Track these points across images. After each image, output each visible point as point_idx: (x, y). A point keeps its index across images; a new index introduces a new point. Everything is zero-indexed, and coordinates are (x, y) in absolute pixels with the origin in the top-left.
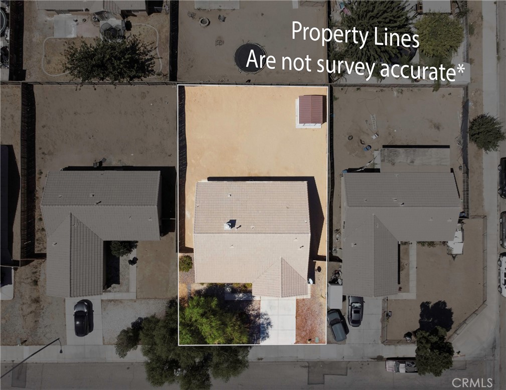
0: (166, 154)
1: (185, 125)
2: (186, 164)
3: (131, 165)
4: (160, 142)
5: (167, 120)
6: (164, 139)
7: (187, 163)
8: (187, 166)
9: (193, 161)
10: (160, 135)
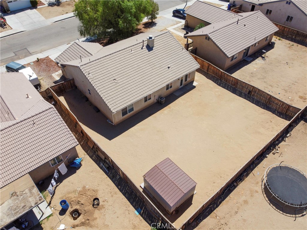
9: (217, 90)
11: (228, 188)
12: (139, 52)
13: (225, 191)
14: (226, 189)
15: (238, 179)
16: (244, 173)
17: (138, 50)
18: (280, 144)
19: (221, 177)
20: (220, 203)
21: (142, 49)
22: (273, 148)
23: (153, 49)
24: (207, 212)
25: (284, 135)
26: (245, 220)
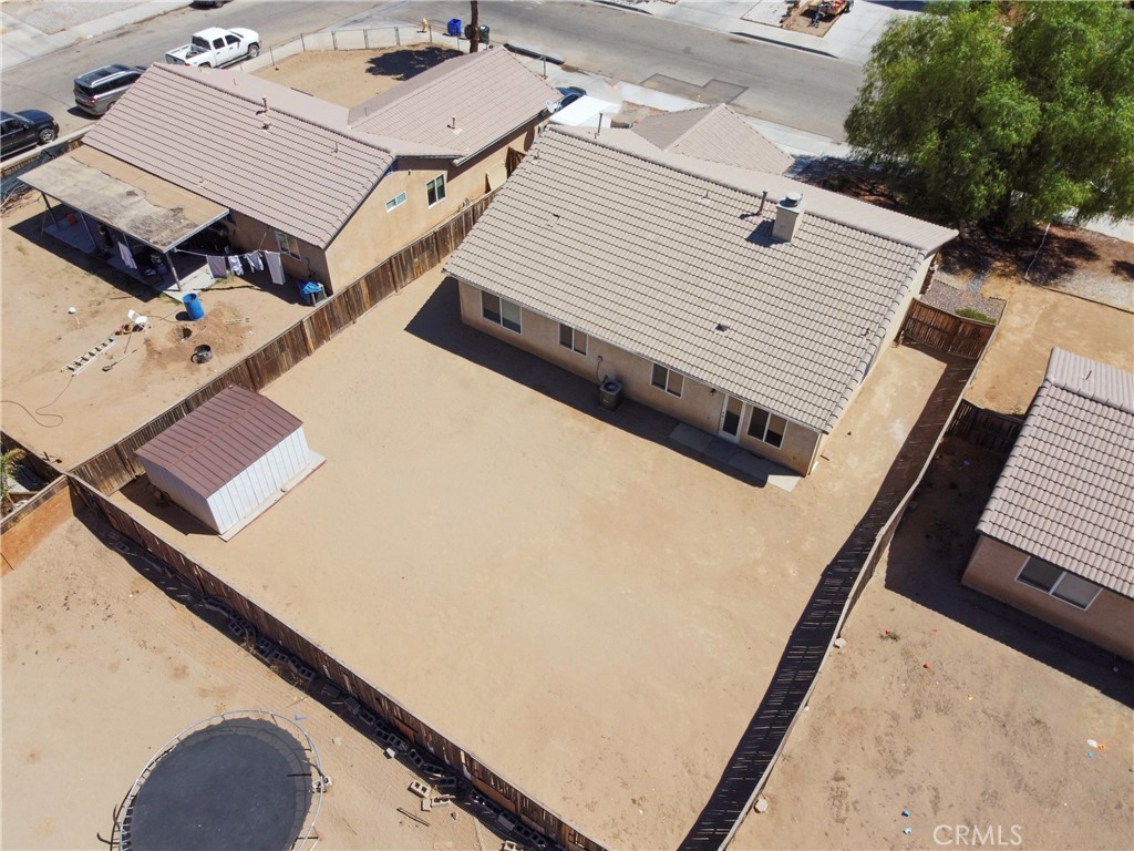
0: (906, 655)
1: (756, 721)
2: (829, 572)
3: (1113, 704)
4: (918, 715)
5: (838, 797)
6: (895, 717)
7: (825, 575)
8: (829, 568)
9: (792, 571)
10: (909, 752)
11: (235, 616)
12: (727, 218)
13: (223, 609)
14: (228, 612)
15: (267, 645)
16: (293, 662)
17: (727, 209)
18: (477, 821)
19: (288, 605)
20: (181, 601)
21: (742, 217)
22: (442, 782)
23: (773, 246)
24: (152, 568)
25: (541, 843)
26: (114, 667)
